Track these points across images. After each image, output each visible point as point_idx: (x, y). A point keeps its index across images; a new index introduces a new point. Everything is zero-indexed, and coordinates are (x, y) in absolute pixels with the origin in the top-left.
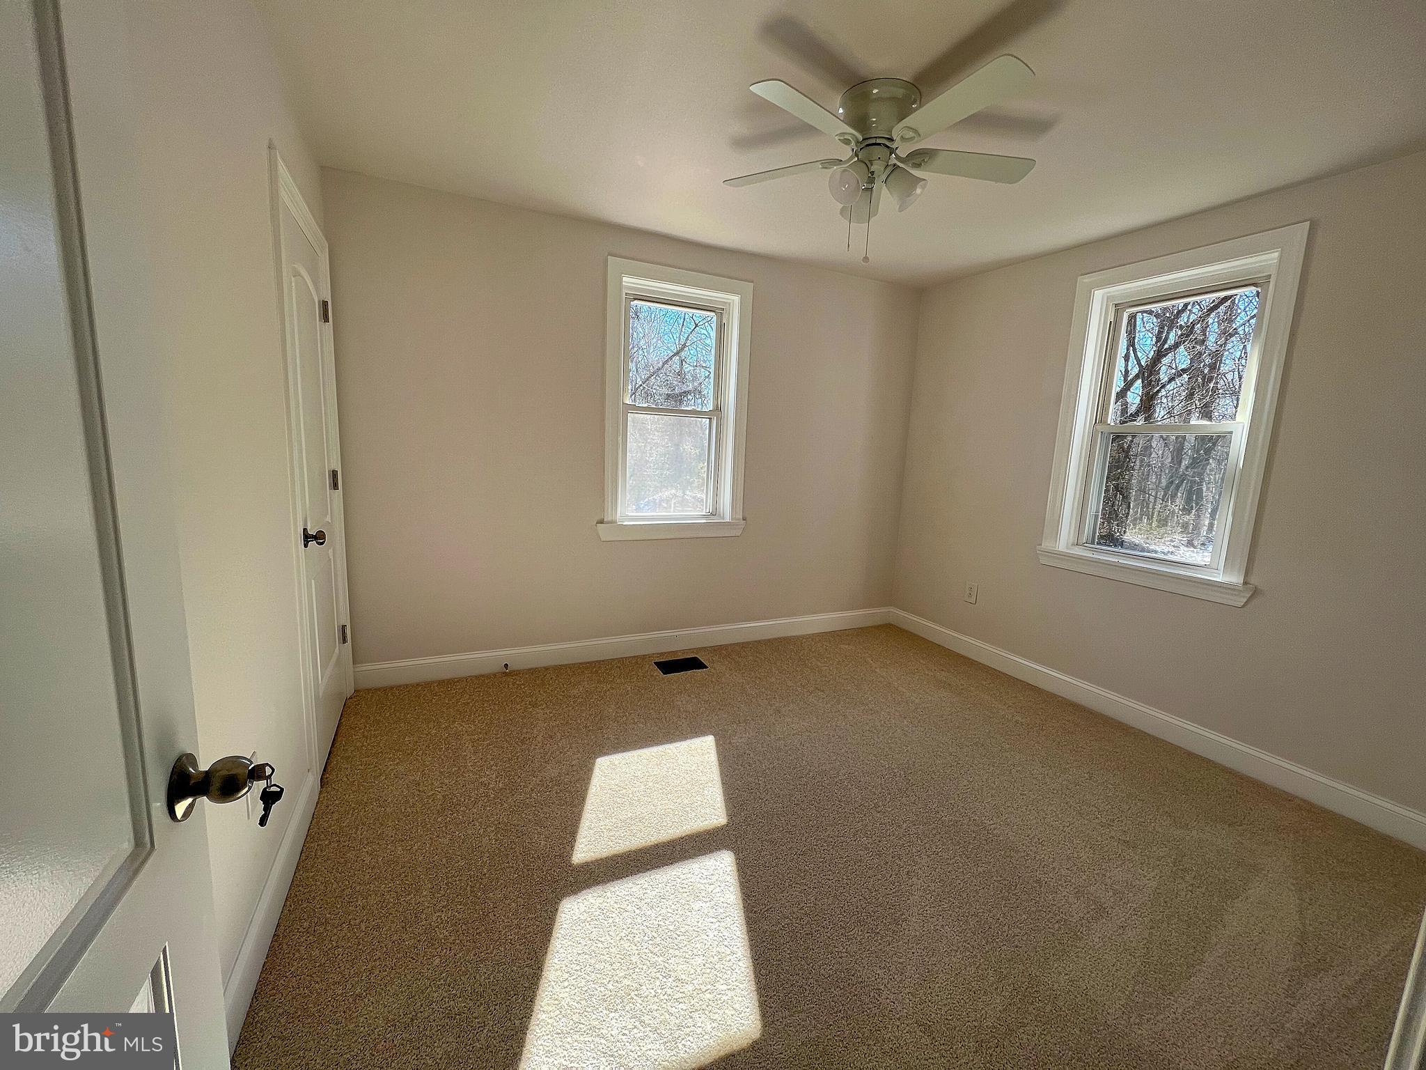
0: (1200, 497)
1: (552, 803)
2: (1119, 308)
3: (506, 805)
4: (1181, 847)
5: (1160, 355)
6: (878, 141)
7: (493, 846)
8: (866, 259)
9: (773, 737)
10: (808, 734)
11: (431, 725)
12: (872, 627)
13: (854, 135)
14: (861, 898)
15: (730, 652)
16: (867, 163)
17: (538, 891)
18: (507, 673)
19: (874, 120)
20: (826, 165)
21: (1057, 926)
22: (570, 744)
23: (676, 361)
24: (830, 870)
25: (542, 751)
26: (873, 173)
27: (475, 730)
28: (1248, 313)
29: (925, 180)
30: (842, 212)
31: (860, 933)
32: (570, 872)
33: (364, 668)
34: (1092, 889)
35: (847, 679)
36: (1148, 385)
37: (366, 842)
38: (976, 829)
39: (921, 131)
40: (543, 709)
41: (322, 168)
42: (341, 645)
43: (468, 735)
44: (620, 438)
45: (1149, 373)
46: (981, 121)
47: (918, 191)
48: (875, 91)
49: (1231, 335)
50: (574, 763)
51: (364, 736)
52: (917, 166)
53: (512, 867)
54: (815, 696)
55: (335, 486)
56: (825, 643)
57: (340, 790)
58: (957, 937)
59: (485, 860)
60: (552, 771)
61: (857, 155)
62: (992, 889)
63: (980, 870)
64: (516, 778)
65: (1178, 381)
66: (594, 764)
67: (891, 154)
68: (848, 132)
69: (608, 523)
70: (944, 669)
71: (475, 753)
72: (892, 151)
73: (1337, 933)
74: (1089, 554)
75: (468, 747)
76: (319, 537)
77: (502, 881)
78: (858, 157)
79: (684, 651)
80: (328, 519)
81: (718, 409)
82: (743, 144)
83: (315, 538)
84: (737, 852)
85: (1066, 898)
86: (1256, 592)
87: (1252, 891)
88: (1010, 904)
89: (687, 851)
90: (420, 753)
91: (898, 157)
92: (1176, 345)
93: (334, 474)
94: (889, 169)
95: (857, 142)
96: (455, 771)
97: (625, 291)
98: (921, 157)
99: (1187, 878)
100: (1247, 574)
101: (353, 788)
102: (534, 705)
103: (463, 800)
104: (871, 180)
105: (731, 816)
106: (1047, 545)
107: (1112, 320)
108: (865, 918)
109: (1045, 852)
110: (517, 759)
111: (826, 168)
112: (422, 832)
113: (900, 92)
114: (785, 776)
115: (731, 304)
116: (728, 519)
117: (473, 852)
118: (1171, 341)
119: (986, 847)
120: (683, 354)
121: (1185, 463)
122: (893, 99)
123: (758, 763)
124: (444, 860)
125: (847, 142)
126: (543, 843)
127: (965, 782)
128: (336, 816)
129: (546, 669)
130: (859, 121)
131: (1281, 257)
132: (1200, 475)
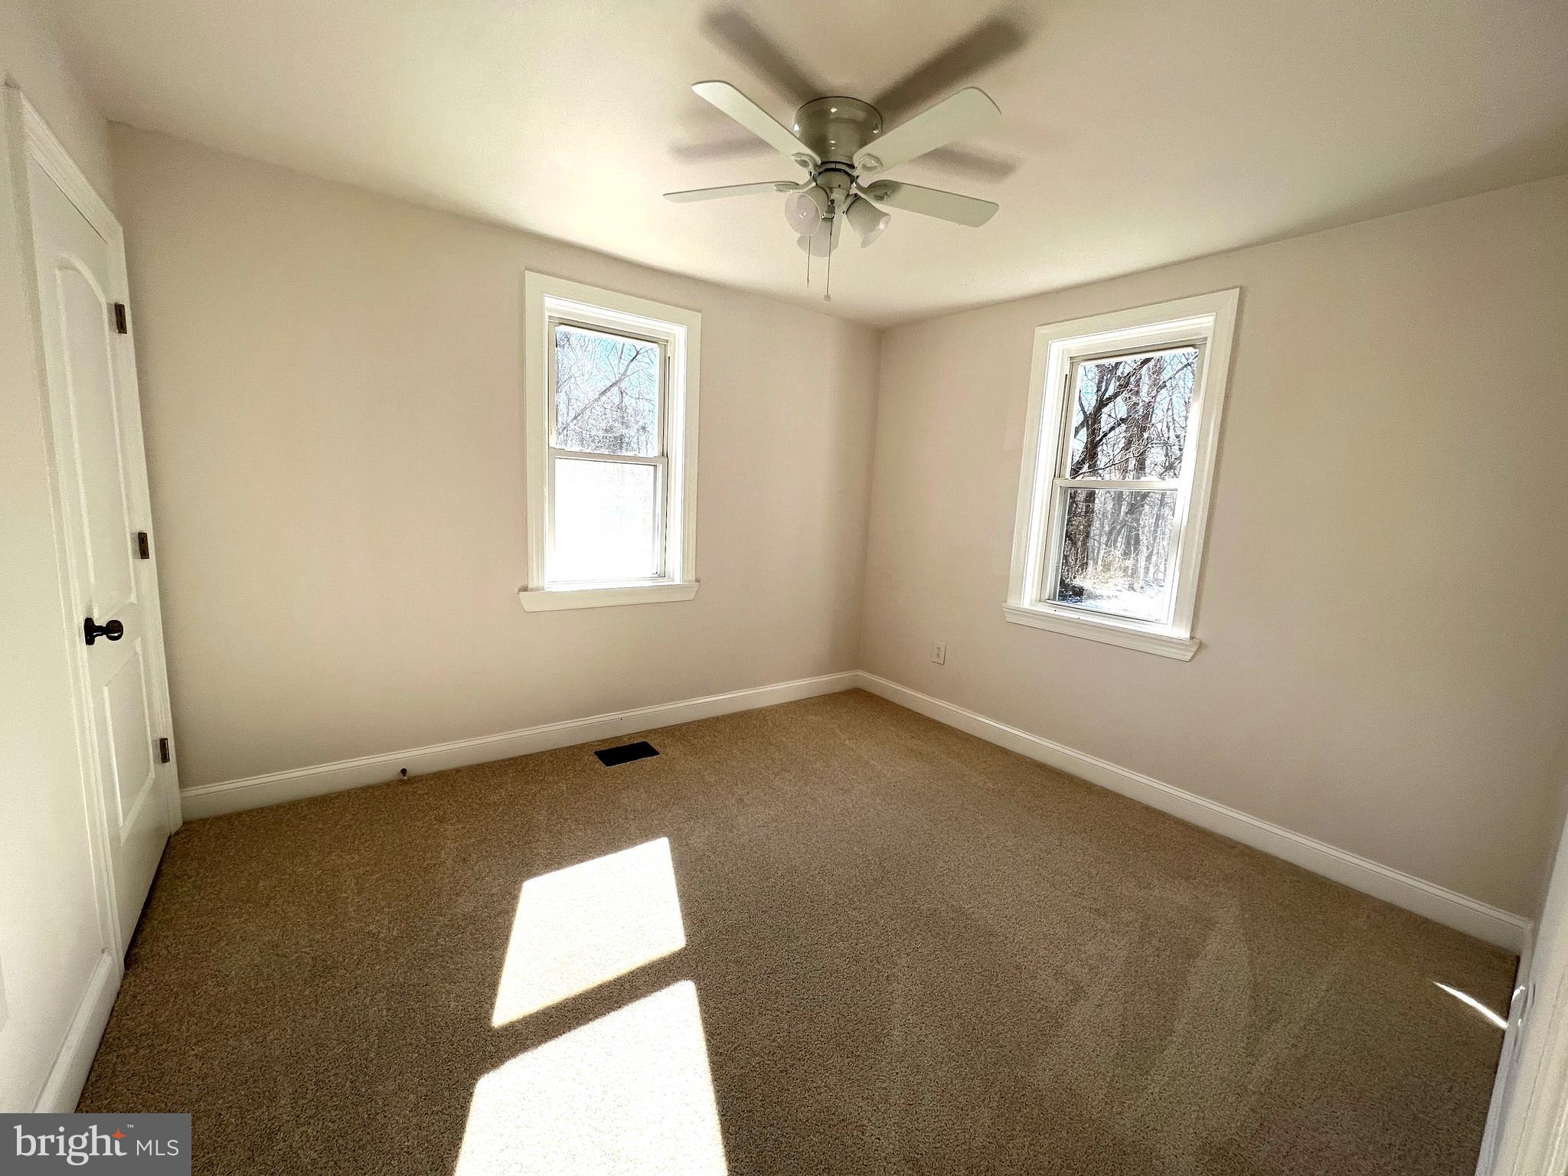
0: (1137, 541)
1: (466, 949)
2: (1074, 361)
3: (402, 960)
4: (1146, 908)
5: (1102, 404)
6: (839, 166)
7: (385, 1019)
8: (828, 297)
9: (735, 831)
10: (774, 824)
11: (297, 861)
12: (838, 693)
13: (812, 157)
14: (839, 1016)
15: (684, 733)
16: (827, 190)
17: (446, 1072)
18: (405, 778)
19: (833, 142)
20: (781, 188)
21: (1039, 1015)
22: (489, 867)
23: (615, 392)
24: (804, 988)
25: (452, 879)
26: (833, 201)
27: (360, 861)
28: (1174, 367)
29: (888, 214)
30: (799, 241)
31: (840, 1059)
32: (489, 1039)
33: (196, 792)
34: (1069, 967)
35: (815, 755)
36: (1093, 433)
37: (194, 1041)
38: (955, 915)
39: (883, 160)
40: (453, 824)
41: (110, 122)
42: (160, 766)
43: (350, 869)
44: (546, 489)
45: (1092, 421)
46: (946, 157)
47: (882, 226)
48: (833, 110)
49: (1161, 388)
50: (494, 891)
51: (195, 888)
52: (880, 198)
53: (411, 1044)
54: (781, 778)
55: (144, 553)
56: (790, 715)
57: (156, 969)
58: (942, 1046)
59: (372, 1040)
60: (465, 905)
61: (815, 180)
62: (973, 983)
63: (961, 962)
64: (416, 920)
65: (1117, 430)
66: (519, 890)
67: (852, 183)
68: (806, 153)
69: (532, 590)
70: (915, 736)
71: (359, 893)
72: (853, 179)
73: (1282, 979)
74: (1050, 611)
75: (349, 886)
76: (113, 630)
77: (396, 1067)
78: (816, 181)
79: (631, 736)
80: (133, 598)
81: (664, 455)
82: (686, 153)
83: (103, 630)
84: (697, 979)
85: (1045, 982)
86: (1201, 646)
87: (1210, 947)
88: (993, 997)
89: (637, 988)
90: (280, 902)
91: (859, 187)
92: (1116, 395)
93: (142, 538)
94: (849, 201)
95: (816, 165)
96: (331, 920)
97: (547, 314)
98: (884, 189)
99: (1154, 942)
100: (1192, 630)
101: (177, 965)
102: (441, 820)
103: (341, 960)
104: (831, 207)
105: (689, 936)
106: (1012, 602)
107: (1068, 373)
108: (844, 1039)
109: (1023, 932)
110: (418, 894)
111: (781, 191)
112: (281, 1015)
113: (861, 115)
114: (751, 878)
115: (677, 336)
116: (678, 581)
117: (355, 1031)
118: (1111, 392)
119: (966, 935)
120: (623, 385)
121: (1124, 508)
122: (852, 121)
123: (719, 866)
124: (313, 1049)
125: (804, 164)
126: (453, 1004)
127: (941, 864)
128: (147, 1010)
129: (458, 771)
130: (817, 141)
131: (1216, 320)
132: (1138, 520)
